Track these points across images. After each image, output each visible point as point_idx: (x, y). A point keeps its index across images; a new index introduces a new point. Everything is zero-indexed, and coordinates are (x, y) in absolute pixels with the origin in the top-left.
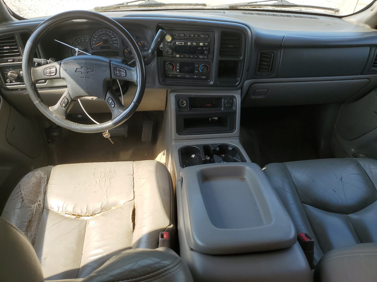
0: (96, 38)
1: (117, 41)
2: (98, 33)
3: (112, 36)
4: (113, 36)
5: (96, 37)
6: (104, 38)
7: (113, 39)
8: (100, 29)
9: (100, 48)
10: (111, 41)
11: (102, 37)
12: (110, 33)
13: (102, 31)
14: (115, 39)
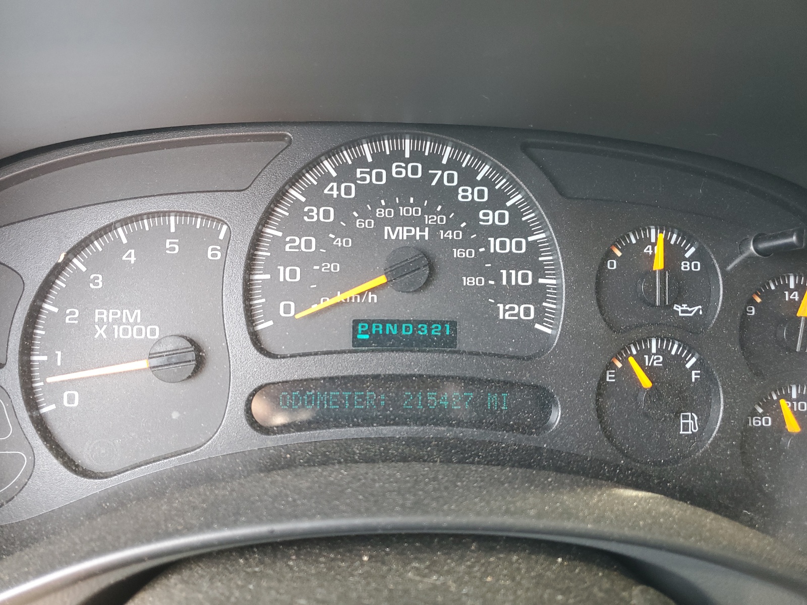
0: (317, 229)
1: (539, 270)
2: (345, 174)
3: (490, 218)
4: (502, 218)
5: (316, 214)
6: (402, 233)
7: (494, 245)
8: (371, 140)
9: (348, 344)
10: (473, 267)
11: (381, 223)
12: (468, 177)
13: (382, 161)
14: (511, 245)
